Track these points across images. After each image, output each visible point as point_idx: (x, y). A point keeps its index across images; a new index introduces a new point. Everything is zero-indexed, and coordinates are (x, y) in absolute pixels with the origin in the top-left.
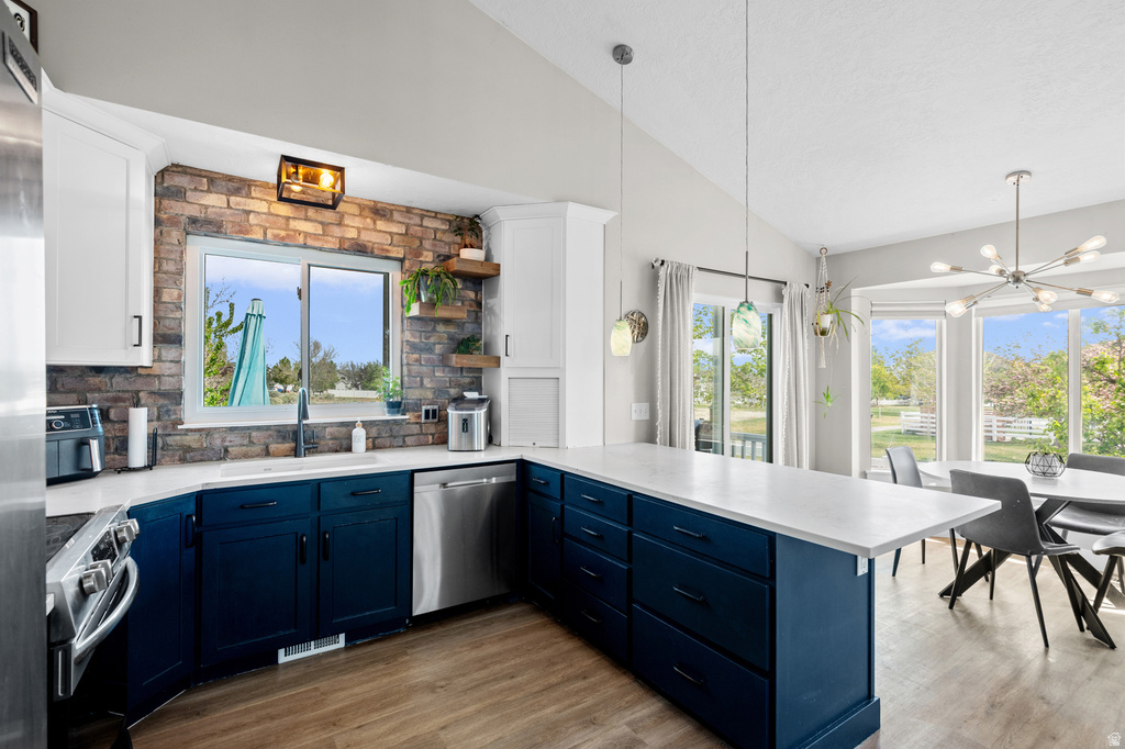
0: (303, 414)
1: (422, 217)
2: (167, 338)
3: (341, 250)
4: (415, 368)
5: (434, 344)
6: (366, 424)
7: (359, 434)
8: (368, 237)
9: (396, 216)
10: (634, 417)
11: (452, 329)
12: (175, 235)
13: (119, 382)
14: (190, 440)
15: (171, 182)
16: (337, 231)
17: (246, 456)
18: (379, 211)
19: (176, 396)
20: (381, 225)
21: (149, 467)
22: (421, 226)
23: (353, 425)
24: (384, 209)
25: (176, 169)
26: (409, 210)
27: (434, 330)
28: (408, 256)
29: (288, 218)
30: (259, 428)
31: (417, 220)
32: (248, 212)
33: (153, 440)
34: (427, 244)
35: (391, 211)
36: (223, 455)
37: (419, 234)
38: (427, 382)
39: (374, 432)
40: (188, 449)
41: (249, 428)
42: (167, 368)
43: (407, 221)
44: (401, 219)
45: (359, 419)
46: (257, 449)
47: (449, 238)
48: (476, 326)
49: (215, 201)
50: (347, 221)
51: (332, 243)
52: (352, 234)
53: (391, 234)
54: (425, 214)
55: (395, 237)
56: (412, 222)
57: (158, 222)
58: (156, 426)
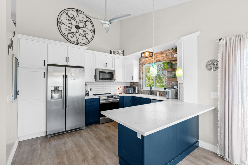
0: (151, 89)
1: (169, 51)
2: (140, 78)
3: (157, 62)
4: (168, 81)
5: (171, 76)
6: (159, 91)
7: (158, 93)
8: (161, 58)
10: (212, 97)
13: (137, 84)
16: (156, 59)
17: (147, 94)
18: (162, 53)
19: (141, 85)
20: (162, 55)
21: (137, 94)
22: (169, 53)
23: (157, 91)
24: (162, 52)
26: (167, 51)
27: (172, 73)
28: (167, 60)
29: (150, 59)
30: (148, 90)
31: (168, 52)
32: (146, 60)
33: (138, 91)
35: (164, 52)
36: (144, 94)
37: (169, 55)
38: (170, 84)
39: (161, 93)
40: (142, 92)
41: (147, 90)
42: (140, 82)
43: (166, 53)
44: (165, 53)
46: (148, 93)
47: (173, 53)
49: (143, 60)
50: (157, 57)
52: (158, 59)
53: (164, 56)
54: (170, 50)
55: (164, 57)
56: (167, 53)
57: (140, 65)
58: (139, 89)
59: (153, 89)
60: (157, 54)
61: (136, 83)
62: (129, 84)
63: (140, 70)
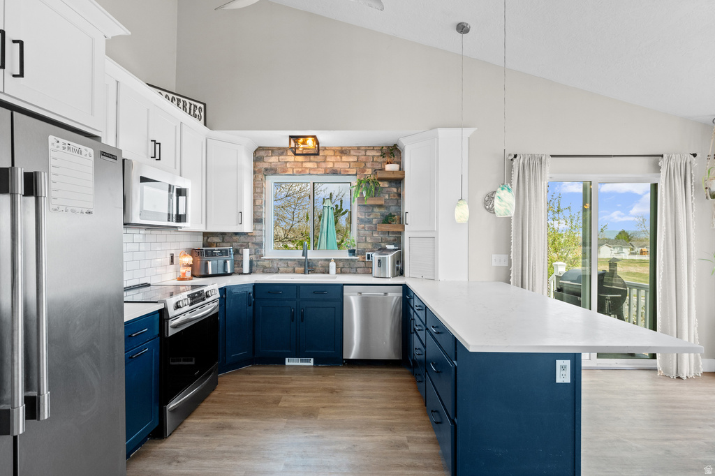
1: (366, 151)
2: (257, 220)
3: (326, 174)
4: (362, 232)
5: (373, 219)
6: (336, 260)
7: (333, 265)
8: (338, 166)
9: (352, 152)
10: (494, 264)
11: (383, 210)
12: (260, 176)
13: (242, 238)
14: (266, 263)
15: (259, 154)
16: (323, 165)
17: (286, 272)
18: (343, 152)
19: (260, 245)
20: (345, 158)
21: (250, 273)
22: (365, 155)
23: (329, 260)
24: (346, 150)
25: (260, 149)
26: (359, 148)
27: (372, 211)
28: (358, 173)
29: (302, 162)
30: (291, 260)
31: (363, 153)
32: (286, 162)
33: (251, 262)
34: (369, 165)
35: (350, 150)
36: (277, 271)
37: (364, 160)
38: (369, 240)
39: (341, 265)
40: (265, 267)
41: (287, 260)
42: (257, 233)
43: (358, 154)
44: (355, 154)
45: (333, 258)
46: (290, 269)
47: (381, 159)
48: (397, 207)
49: (274, 159)
50: (328, 159)
51: (322, 170)
52: (330, 165)
53: (349, 162)
54: (367, 149)
55: (352, 164)
56: (360, 154)
57: (255, 172)
58: (254, 257)
59: (312, 255)
60: (327, 153)
61: (235, 238)
62: (201, 238)
63: (258, 192)
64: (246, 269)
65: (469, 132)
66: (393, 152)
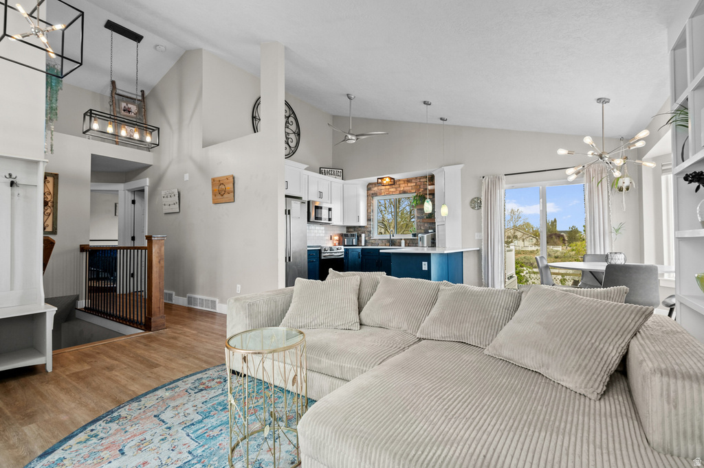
2: (369, 220)
3: (400, 193)
4: (419, 224)
5: (424, 216)
6: (405, 239)
7: (403, 242)
8: (406, 189)
9: (413, 181)
10: (476, 238)
12: (370, 198)
13: (363, 229)
14: (373, 241)
15: (369, 187)
16: (399, 189)
18: (409, 181)
19: (370, 232)
20: (409, 184)
21: (365, 246)
22: (419, 182)
23: (401, 239)
25: (370, 184)
26: (416, 178)
28: (416, 191)
29: (388, 189)
30: (384, 239)
31: (419, 180)
32: (382, 189)
33: (366, 241)
34: (422, 187)
36: (378, 245)
37: (419, 184)
38: (422, 228)
39: (408, 242)
40: (373, 243)
41: (382, 239)
42: (369, 226)
45: (403, 238)
46: (384, 244)
47: (426, 183)
49: (376, 189)
50: (401, 186)
51: (398, 192)
52: (402, 189)
53: (412, 186)
54: (421, 178)
56: (417, 181)
57: (367, 196)
58: (367, 238)
59: (396, 237)
60: (400, 182)
61: (359, 229)
62: (345, 229)
63: (369, 205)
64: (363, 244)
65: (462, 166)
66: (432, 179)
